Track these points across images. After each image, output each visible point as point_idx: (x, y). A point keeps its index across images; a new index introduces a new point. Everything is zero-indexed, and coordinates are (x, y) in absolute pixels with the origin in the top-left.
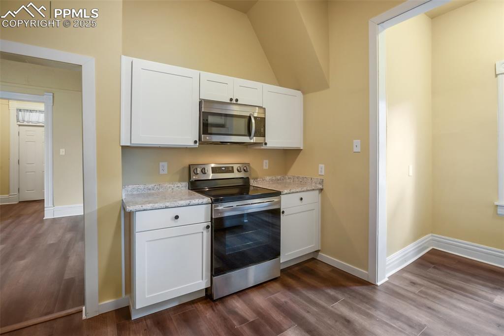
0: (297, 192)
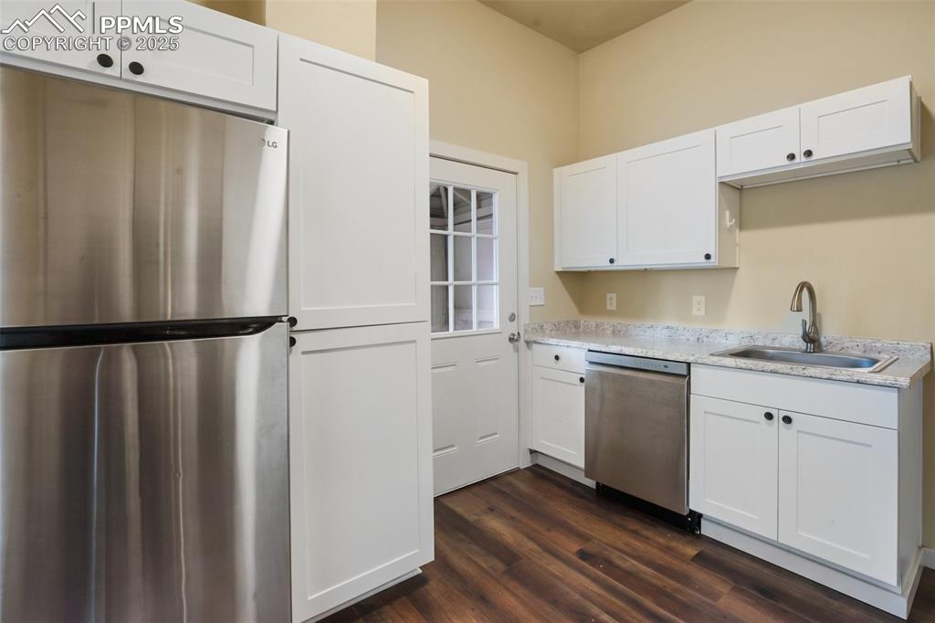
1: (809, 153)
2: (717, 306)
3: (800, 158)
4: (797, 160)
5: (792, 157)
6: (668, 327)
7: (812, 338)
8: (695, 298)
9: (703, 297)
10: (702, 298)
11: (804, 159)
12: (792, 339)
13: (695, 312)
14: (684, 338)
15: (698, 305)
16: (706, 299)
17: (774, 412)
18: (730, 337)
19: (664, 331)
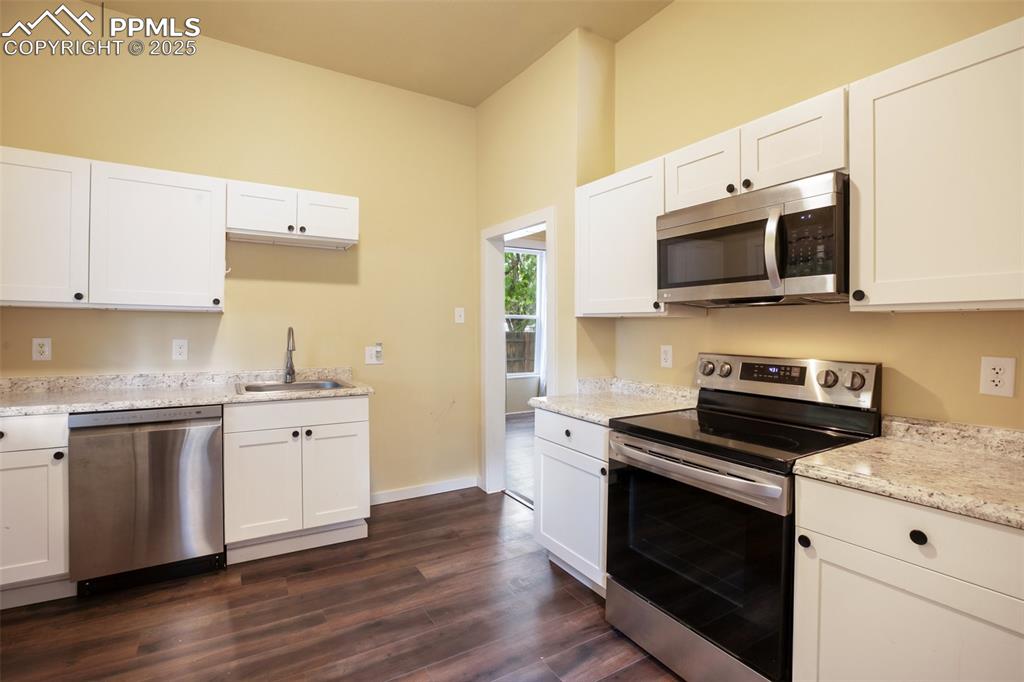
0: (890, 496)
1: (303, 229)
2: (201, 349)
3: (297, 231)
4: (294, 232)
5: (291, 228)
6: (141, 376)
7: (291, 372)
8: (176, 343)
9: (186, 341)
10: (184, 342)
11: (299, 233)
12: (273, 373)
13: (175, 356)
14: (164, 385)
15: (179, 349)
16: (188, 343)
17: (299, 430)
18: (216, 378)
19: (138, 379)
